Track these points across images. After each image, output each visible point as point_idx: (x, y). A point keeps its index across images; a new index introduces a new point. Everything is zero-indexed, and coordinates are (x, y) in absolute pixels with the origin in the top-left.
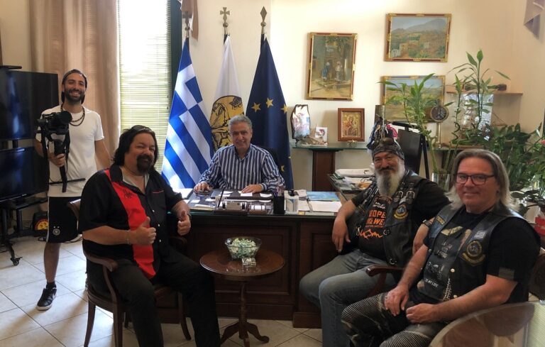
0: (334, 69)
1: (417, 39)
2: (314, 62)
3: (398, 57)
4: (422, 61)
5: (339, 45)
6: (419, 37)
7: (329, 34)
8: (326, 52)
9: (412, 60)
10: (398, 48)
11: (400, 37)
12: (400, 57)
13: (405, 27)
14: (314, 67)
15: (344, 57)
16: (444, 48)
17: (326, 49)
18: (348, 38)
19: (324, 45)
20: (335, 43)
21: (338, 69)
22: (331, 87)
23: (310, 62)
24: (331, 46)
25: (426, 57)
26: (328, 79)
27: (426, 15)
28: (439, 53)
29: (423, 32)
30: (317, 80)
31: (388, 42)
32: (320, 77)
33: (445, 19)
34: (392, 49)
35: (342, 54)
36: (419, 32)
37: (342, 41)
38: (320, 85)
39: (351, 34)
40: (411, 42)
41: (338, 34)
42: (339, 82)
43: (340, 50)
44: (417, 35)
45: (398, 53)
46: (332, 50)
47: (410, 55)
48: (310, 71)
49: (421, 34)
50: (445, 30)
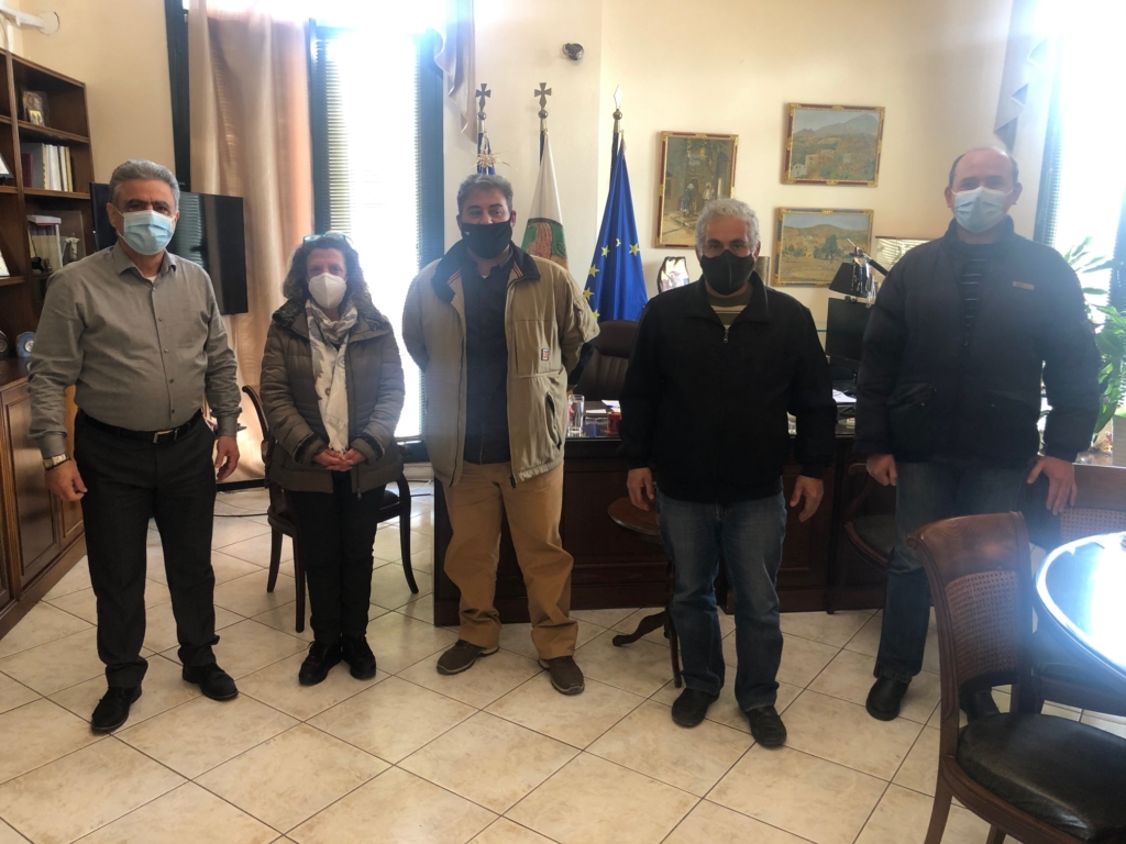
0: (701, 195)
1: (833, 147)
2: (668, 182)
3: (802, 177)
4: (840, 184)
5: (709, 154)
6: (836, 144)
7: (694, 134)
8: (688, 167)
9: (824, 183)
10: (803, 163)
11: (807, 144)
12: (807, 177)
13: (815, 126)
14: (668, 192)
15: (718, 175)
16: (874, 163)
17: (688, 160)
18: (724, 142)
19: (685, 152)
20: (703, 151)
21: (707, 195)
23: (662, 182)
24: (696, 156)
25: (846, 178)
27: (847, 108)
28: (866, 172)
29: (842, 136)
30: (672, 215)
31: (788, 152)
33: (875, 115)
34: (794, 164)
35: (714, 169)
36: (836, 136)
37: (715, 148)
39: (727, 136)
40: (823, 152)
41: (709, 135)
43: (710, 163)
44: (831, 141)
45: (803, 170)
46: (698, 163)
47: (821, 175)
48: (661, 198)
49: (839, 139)
50: (875, 134)
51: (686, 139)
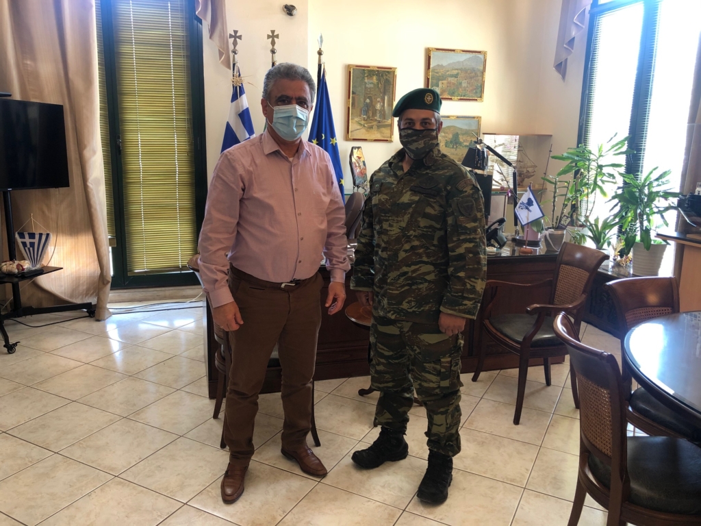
0: (374, 107)
1: (456, 76)
2: (353, 98)
4: (461, 99)
5: (379, 80)
6: (458, 74)
7: (369, 67)
8: (366, 88)
9: (451, 99)
10: (438, 86)
11: (440, 74)
13: (445, 63)
14: (353, 104)
15: (384, 93)
16: (481, 87)
17: (366, 83)
18: (388, 72)
19: (364, 78)
20: (375, 78)
21: (378, 106)
22: (371, 127)
23: (349, 98)
24: (371, 81)
25: (464, 96)
26: (369, 117)
27: (463, 51)
28: (476, 93)
29: (461, 69)
30: (356, 119)
31: (428, 79)
32: (360, 116)
33: (481, 56)
35: (382, 90)
36: (457, 69)
37: (382, 76)
38: (361, 124)
39: (390, 68)
40: (450, 79)
41: (378, 68)
42: (379, 122)
43: (380, 85)
44: (455, 72)
46: (372, 86)
47: (449, 94)
48: (349, 108)
49: (460, 71)
50: (482, 68)
51: (364, 70)
